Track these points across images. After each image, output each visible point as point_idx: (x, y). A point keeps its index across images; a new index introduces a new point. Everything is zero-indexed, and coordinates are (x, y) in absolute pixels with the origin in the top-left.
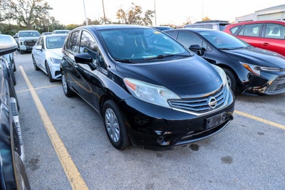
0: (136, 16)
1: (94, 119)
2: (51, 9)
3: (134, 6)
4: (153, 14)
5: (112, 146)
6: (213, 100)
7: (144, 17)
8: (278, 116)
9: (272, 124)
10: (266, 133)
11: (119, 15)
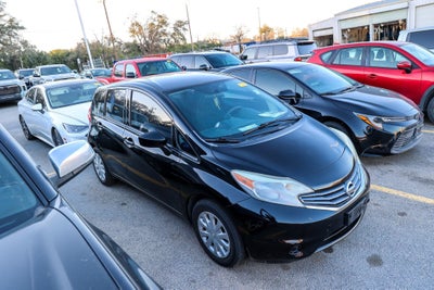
0: (160, 30)
1: (167, 222)
2: (22, 28)
3: (155, 16)
4: (186, 26)
5: (213, 263)
6: (351, 185)
7: (172, 31)
8: (414, 184)
9: (411, 196)
10: (409, 214)
11: (133, 31)
